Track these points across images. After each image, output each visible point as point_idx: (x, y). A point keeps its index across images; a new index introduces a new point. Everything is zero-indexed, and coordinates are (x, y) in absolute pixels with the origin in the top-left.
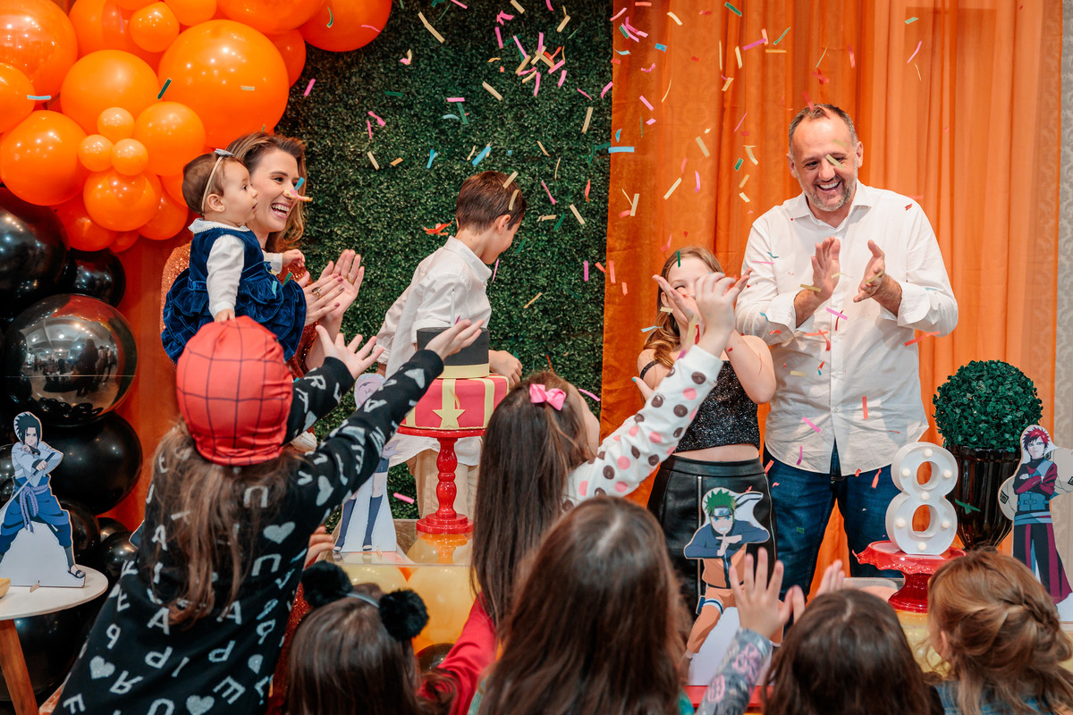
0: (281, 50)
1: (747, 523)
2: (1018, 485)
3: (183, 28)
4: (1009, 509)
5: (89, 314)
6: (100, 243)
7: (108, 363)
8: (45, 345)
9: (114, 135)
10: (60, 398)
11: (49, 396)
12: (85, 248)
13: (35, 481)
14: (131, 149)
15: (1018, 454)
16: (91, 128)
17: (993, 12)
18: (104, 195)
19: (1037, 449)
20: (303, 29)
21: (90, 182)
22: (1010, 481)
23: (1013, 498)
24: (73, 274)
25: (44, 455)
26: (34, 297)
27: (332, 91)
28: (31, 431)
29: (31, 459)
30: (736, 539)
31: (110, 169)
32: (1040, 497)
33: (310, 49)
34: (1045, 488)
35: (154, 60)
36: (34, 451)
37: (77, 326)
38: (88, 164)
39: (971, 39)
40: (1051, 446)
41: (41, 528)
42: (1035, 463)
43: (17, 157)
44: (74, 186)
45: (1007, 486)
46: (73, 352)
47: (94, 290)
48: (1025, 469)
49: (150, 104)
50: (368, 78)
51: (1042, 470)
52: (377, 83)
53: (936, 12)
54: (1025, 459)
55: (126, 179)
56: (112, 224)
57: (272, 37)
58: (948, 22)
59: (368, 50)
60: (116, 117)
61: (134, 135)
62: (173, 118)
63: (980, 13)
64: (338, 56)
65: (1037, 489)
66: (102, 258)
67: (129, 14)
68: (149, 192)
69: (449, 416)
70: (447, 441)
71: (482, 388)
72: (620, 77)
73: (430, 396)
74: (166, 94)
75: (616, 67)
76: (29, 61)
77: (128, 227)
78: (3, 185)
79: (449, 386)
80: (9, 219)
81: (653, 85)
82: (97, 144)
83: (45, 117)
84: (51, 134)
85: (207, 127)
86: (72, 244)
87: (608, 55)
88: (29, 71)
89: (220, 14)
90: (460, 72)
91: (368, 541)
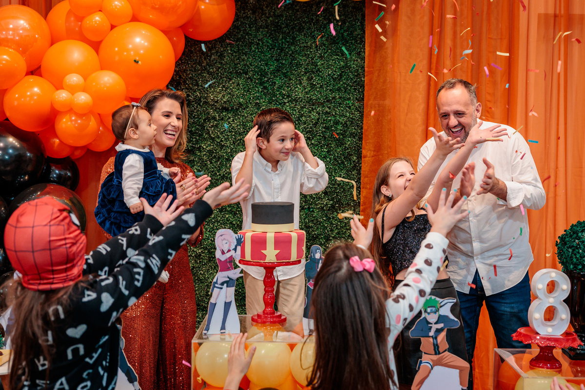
0: (170, 39)
1: (447, 317)
3: (113, 27)
5: (58, 195)
6: (65, 153)
9: (73, 90)
12: (56, 157)
14: (83, 98)
16: (59, 86)
18: (67, 125)
20: (183, 27)
21: (58, 118)
24: (49, 171)
26: (26, 185)
27: (200, 64)
31: (70, 110)
33: (188, 40)
35: (96, 46)
38: (57, 107)
39: (576, 32)
43: (16, 103)
44: (50, 120)
47: (61, 180)
49: (94, 71)
50: (221, 56)
52: (226, 59)
53: (555, 16)
55: (80, 116)
56: (71, 142)
57: (166, 32)
58: (562, 22)
59: (221, 40)
60: (74, 79)
61: (84, 90)
64: (202, 42)
66: (66, 162)
67: (81, 19)
68: (93, 123)
69: (271, 254)
70: (270, 269)
71: (290, 237)
72: (369, 55)
73: (259, 242)
74: (104, 66)
75: (367, 49)
76: (22, 46)
77: (82, 143)
78: (7, 119)
79: (270, 237)
80: (11, 140)
81: (389, 60)
82: (63, 95)
83: (32, 79)
84: (36, 89)
85: (127, 85)
86: (48, 154)
87: (362, 42)
88: (23, 53)
89: (135, 19)
90: (275, 53)
91: (223, 327)
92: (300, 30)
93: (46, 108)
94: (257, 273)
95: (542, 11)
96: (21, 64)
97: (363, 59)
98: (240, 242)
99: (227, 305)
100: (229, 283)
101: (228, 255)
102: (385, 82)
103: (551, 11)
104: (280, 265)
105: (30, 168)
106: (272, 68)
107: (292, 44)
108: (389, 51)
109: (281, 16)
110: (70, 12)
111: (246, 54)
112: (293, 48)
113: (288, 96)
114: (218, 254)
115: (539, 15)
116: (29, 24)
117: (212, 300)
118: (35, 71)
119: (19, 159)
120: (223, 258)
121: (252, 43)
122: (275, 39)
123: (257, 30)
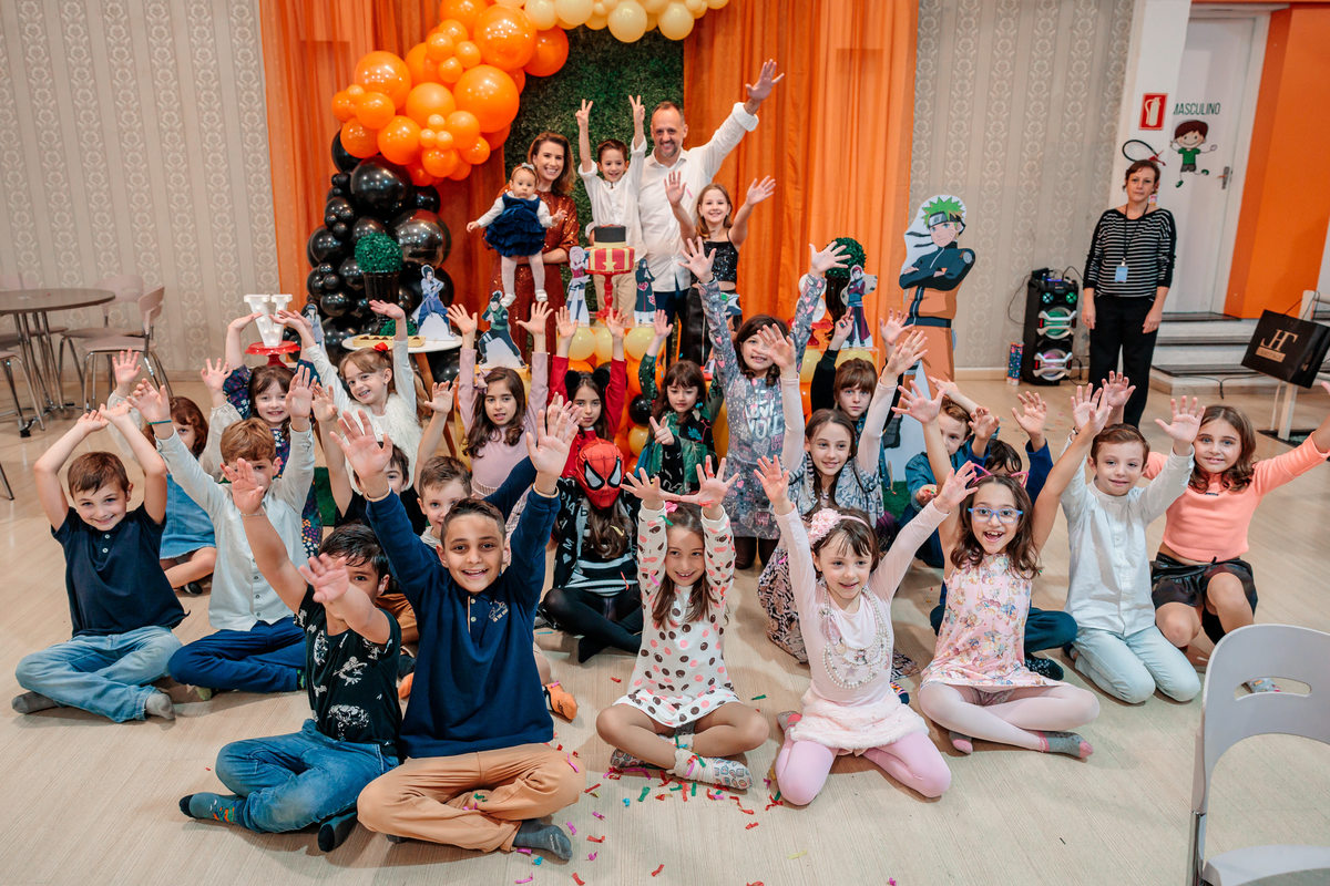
0: (513, 78)
1: (732, 307)
2: (849, 290)
3: (465, 70)
4: (845, 301)
5: (427, 218)
6: (427, 183)
7: (440, 242)
8: (407, 235)
9: (436, 129)
10: (417, 261)
11: (412, 259)
12: (420, 185)
13: (432, 295)
14: (445, 137)
15: (849, 278)
16: (423, 125)
17: (881, 51)
18: (432, 160)
19: (857, 275)
20: (524, 68)
21: (424, 155)
22: (846, 288)
23: (847, 296)
24: (416, 199)
25: (436, 284)
26: (400, 211)
27: (537, 97)
28: (430, 273)
29: (430, 286)
30: (729, 313)
31: (435, 146)
32: (858, 296)
33: (529, 77)
34: (860, 292)
35: (451, 87)
36: (431, 282)
37: (422, 225)
38: (423, 144)
39: (870, 64)
40: (863, 273)
41: (436, 315)
42: (856, 281)
43: (388, 141)
44: (417, 156)
45: (844, 291)
46: (422, 238)
47: (426, 205)
48: (852, 284)
49: (452, 112)
50: (556, 90)
51: (859, 284)
52: (561, 92)
53: (851, 50)
54: (852, 280)
55: (443, 151)
56: (435, 173)
57: (510, 73)
58: (857, 55)
59: (556, 75)
60: (436, 119)
61: (445, 128)
62: (465, 119)
63: (874, 52)
64: (540, 78)
65: (857, 292)
66: (429, 190)
67: (437, 63)
68: (454, 158)
69: (610, 265)
70: (608, 276)
71: (623, 253)
72: (689, 87)
73: (601, 256)
74: (460, 106)
75: (686, 83)
76: (389, 89)
77: (444, 175)
78: (380, 153)
79: (609, 252)
80: (385, 172)
81: (706, 92)
82: (428, 134)
83: (400, 119)
84: (405, 129)
85: (480, 121)
86: (415, 183)
87: (681, 75)
88: (390, 95)
89: (484, 62)
90: (604, 86)
91: (577, 318)
92: (627, 64)
93: (414, 146)
94: (599, 281)
95: (840, 46)
96: (392, 108)
97: (682, 91)
98: (587, 256)
99: (580, 303)
100: (581, 286)
101: (579, 266)
102: (702, 111)
103: (847, 46)
104: (616, 273)
105: (401, 197)
106: (602, 100)
107: (619, 77)
108: (706, 83)
109: (609, 51)
110: (427, 57)
111: (578, 87)
112: (620, 81)
113: (617, 126)
114: (572, 265)
115: (838, 50)
116: (395, 69)
117: (569, 299)
118: (401, 111)
119: (394, 189)
120: (576, 268)
121: (582, 77)
122: (604, 74)
123: (588, 64)
